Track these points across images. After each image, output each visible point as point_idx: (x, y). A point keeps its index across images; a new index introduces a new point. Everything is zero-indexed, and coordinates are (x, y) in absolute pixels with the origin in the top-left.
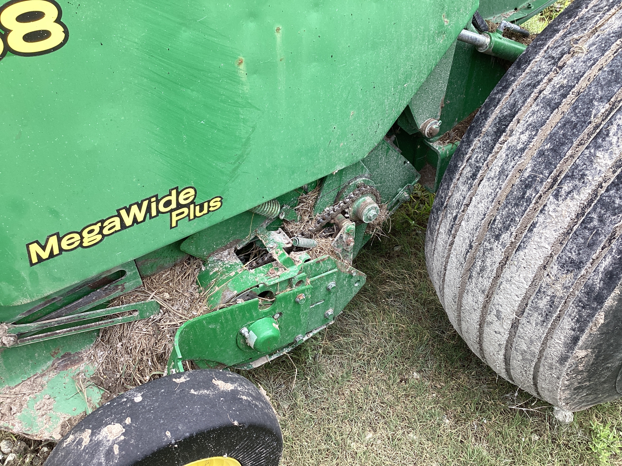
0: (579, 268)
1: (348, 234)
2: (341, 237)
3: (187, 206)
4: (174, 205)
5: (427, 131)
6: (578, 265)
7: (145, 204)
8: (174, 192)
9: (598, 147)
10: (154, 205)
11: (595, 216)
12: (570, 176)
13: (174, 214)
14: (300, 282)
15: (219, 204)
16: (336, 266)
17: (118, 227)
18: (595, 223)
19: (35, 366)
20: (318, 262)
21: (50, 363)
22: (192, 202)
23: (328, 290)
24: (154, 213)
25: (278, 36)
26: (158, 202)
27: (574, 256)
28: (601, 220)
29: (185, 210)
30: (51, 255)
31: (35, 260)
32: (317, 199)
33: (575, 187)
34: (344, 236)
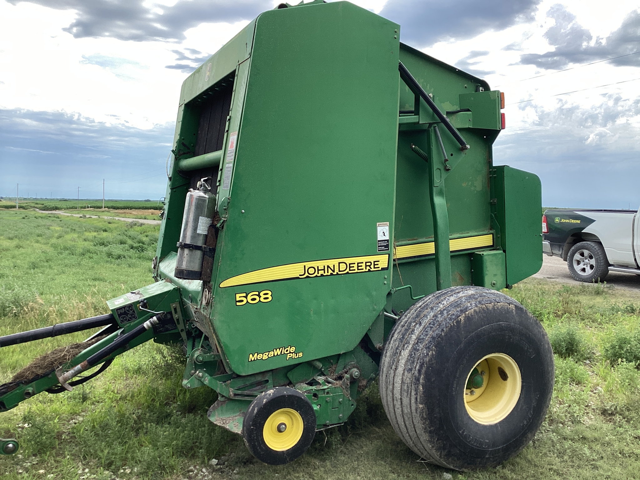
0: (412, 371)
1: (347, 379)
2: (344, 380)
3: (292, 353)
4: (288, 352)
5: (378, 347)
6: (411, 370)
7: (281, 349)
8: (289, 347)
9: (412, 334)
10: (283, 350)
11: (413, 353)
12: (407, 343)
13: (288, 355)
14: (328, 393)
15: (302, 355)
16: (342, 392)
17: (273, 355)
18: (413, 355)
19: (234, 413)
20: (335, 387)
21: (238, 414)
22: (294, 352)
23: (339, 402)
24: (283, 353)
25: (322, 305)
26: (284, 349)
27: (410, 367)
28: (415, 354)
29: (291, 354)
30: (254, 360)
31: (250, 360)
32: (336, 367)
33: (408, 346)
34: (346, 380)
